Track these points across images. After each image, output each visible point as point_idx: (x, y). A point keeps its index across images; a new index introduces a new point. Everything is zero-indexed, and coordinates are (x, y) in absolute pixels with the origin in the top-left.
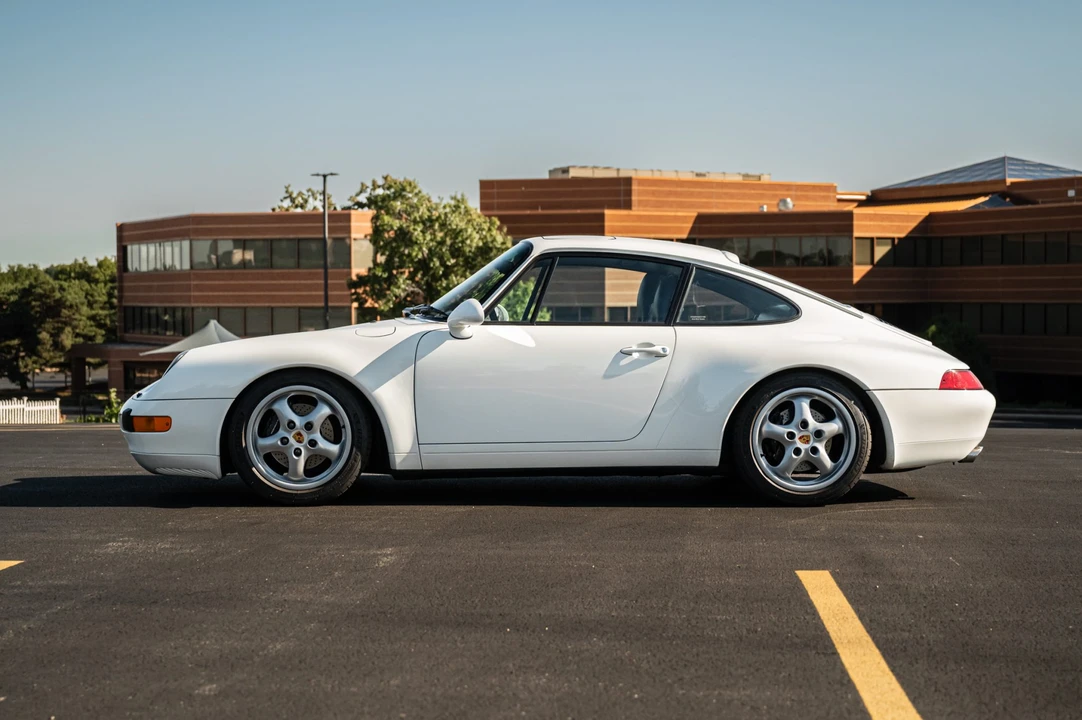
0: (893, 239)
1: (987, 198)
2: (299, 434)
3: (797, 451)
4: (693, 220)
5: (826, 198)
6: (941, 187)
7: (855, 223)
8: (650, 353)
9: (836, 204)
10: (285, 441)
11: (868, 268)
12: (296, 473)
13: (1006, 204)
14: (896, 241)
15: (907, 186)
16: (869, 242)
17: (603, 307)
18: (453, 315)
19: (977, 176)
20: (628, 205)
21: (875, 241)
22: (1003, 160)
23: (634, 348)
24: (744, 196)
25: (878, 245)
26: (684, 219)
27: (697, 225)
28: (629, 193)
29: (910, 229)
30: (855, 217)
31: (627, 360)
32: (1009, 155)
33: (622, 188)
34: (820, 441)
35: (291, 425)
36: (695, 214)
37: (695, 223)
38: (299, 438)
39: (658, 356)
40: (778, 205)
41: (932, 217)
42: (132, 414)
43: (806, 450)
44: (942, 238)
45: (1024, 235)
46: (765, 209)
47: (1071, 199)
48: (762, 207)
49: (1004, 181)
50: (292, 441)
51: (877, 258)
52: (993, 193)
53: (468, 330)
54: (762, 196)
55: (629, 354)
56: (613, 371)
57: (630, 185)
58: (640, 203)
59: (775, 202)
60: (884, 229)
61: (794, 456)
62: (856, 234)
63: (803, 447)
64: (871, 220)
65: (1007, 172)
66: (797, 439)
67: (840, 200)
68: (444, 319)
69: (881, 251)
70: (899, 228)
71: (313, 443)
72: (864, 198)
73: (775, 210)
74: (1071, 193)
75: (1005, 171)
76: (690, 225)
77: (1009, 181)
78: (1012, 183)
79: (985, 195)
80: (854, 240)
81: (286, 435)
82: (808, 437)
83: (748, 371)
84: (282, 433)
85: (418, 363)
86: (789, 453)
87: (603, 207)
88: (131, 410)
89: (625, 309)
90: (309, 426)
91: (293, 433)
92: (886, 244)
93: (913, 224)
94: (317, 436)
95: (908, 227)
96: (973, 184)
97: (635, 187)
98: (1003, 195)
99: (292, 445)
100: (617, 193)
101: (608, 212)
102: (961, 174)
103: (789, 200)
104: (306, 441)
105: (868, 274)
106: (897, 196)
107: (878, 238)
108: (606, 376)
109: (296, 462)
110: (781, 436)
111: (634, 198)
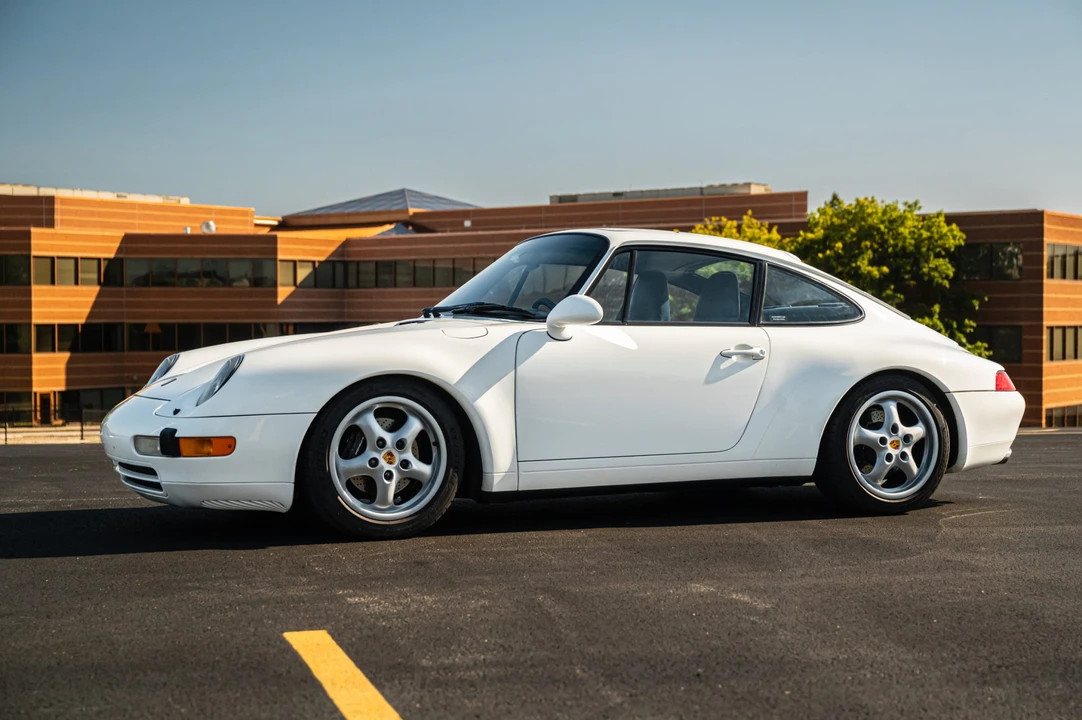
0: (314, 262)
1: (392, 226)
2: (390, 454)
3: (889, 457)
4: (120, 240)
5: (245, 223)
6: (349, 215)
7: (279, 246)
8: (747, 355)
9: (253, 228)
10: (374, 462)
11: (293, 289)
12: (384, 501)
13: (410, 232)
14: (317, 264)
15: (317, 213)
16: (291, 264)
17: (30, 324)
18: (552, 315)
19: (397, 204)
20: (51, 224)
21: (298, 264)
22: (402, 193)
23: (733, 350)
24: (166, 218)
25: (302, 267)
26: (111, 239)
27: (124, 245)
28: (52, 212)
29: (329, 253)
30: (279, 241)
31: (727, 364)
32: (408, 187)
33: (44, 206)
34: (908, 446)
35: (381, 443)
36: (123, 235)
37: (122, 243)
38: (390, 457)
39: (757, 358)
40: (201, 227)
41: (347, 243)
42: (177, 435)
43: (897, 456)
44: (358, 263)
45: (434, 261)
46: (189, 231)
47: (468, 229)
48: (186, 229)
49: (407, 211)
50: (383, 463)
51: (300, 279)
52: (397, 222)
53: (569, 330)
54: (184, 219)
55: (728, 356)
56: (715, 376)
57: (53, 204)
58: (63, 222)
59: (198, 225)
60: (305, 252)
61: (887, 463)
62: (280, 256)
63: (895, 453)
64: (294, 243)
65: (409, 203)
66: (888, 445)
67: (256, 225)
68: (543, 319)
69: (303, 273)
70: (319, 253)
71: (405, 464)
72: (275, 223)
73: (198, 232)
74: (467, 223)
75: (405, 201)
76: (117, 245)
77: (412, 211)
78: (415, 214)
79: (390, 223)
80: (279, 263)
81: (375, 455)
82: (898, 441)
83: (845, 374)
84: (371, 454)
85: (519, 368)
86: (881, 459)
87: (29, 225)
88: (175, 431)
89: (53, 326)
90: (400, 445)
91: (383, 453)
92: (307, 267)
93: (332, 249)
94: (409, 456)
95: (327, 251)
96: (379, 213)
97: (57, 206)
98: (406, 224)
99: (382, 467)
100: (40, 212)
101: (33, 230)
102: (367, 204)
103: (212, 223)
104: (397, 462)
105: (292, 295)
106: (308, 222)
107: (300, 261)
108: (708, 381)
109: (386, 488)
110: (872, 441)
111: (57, 217)
